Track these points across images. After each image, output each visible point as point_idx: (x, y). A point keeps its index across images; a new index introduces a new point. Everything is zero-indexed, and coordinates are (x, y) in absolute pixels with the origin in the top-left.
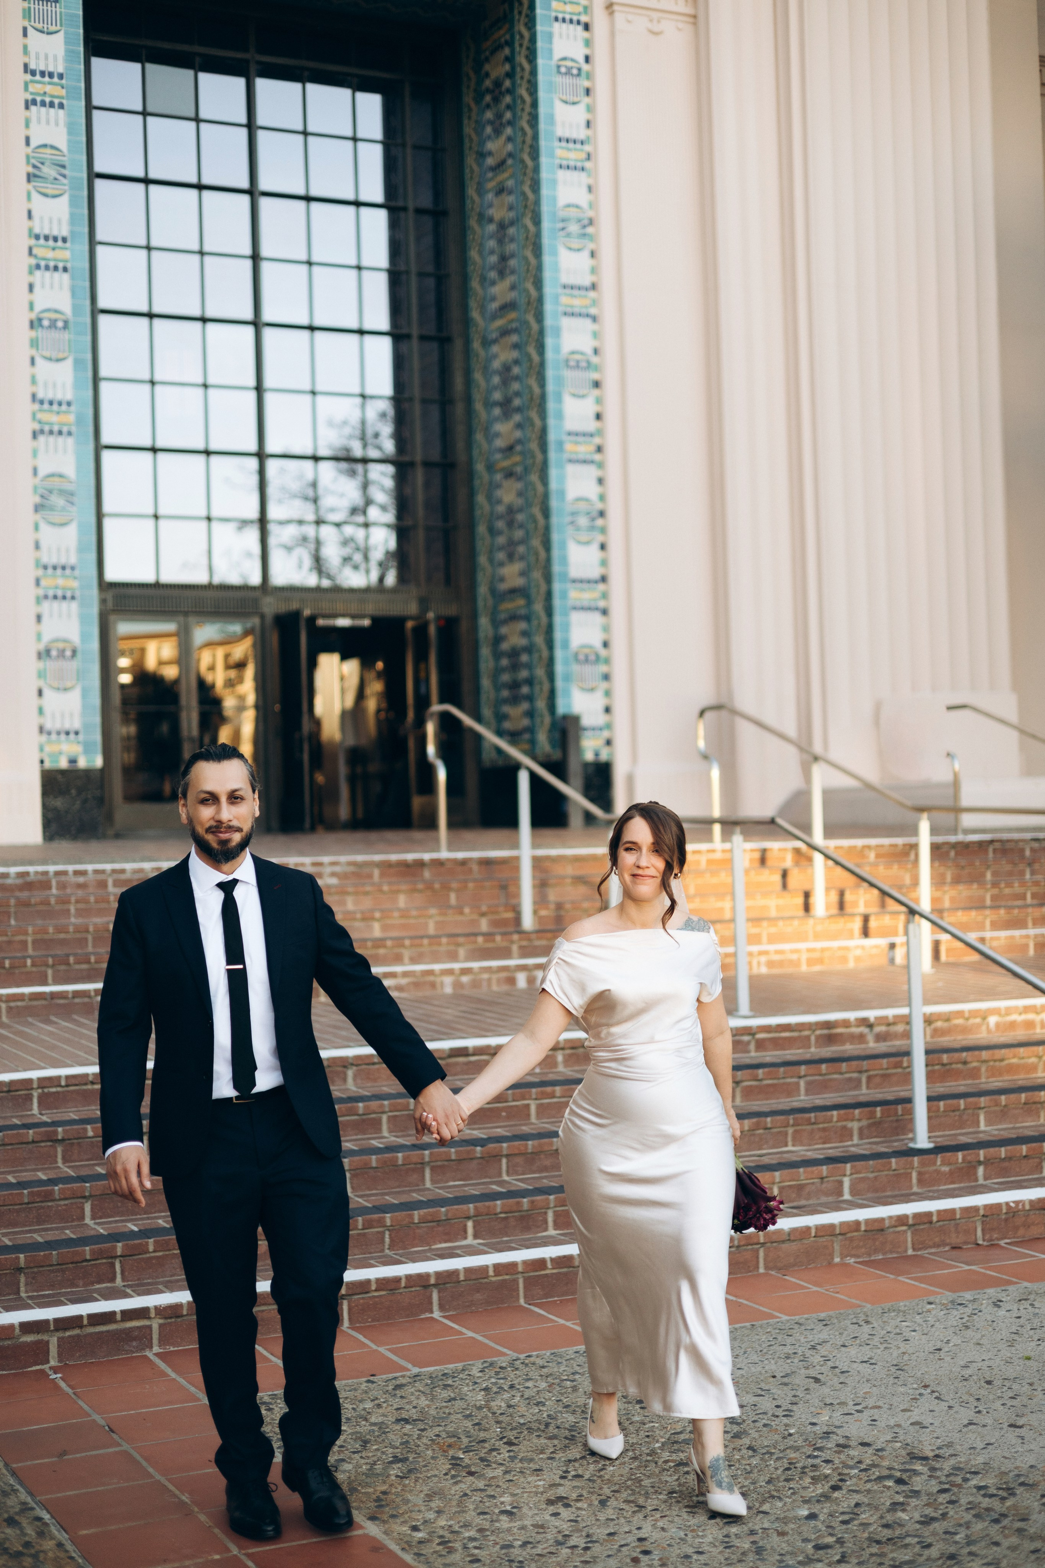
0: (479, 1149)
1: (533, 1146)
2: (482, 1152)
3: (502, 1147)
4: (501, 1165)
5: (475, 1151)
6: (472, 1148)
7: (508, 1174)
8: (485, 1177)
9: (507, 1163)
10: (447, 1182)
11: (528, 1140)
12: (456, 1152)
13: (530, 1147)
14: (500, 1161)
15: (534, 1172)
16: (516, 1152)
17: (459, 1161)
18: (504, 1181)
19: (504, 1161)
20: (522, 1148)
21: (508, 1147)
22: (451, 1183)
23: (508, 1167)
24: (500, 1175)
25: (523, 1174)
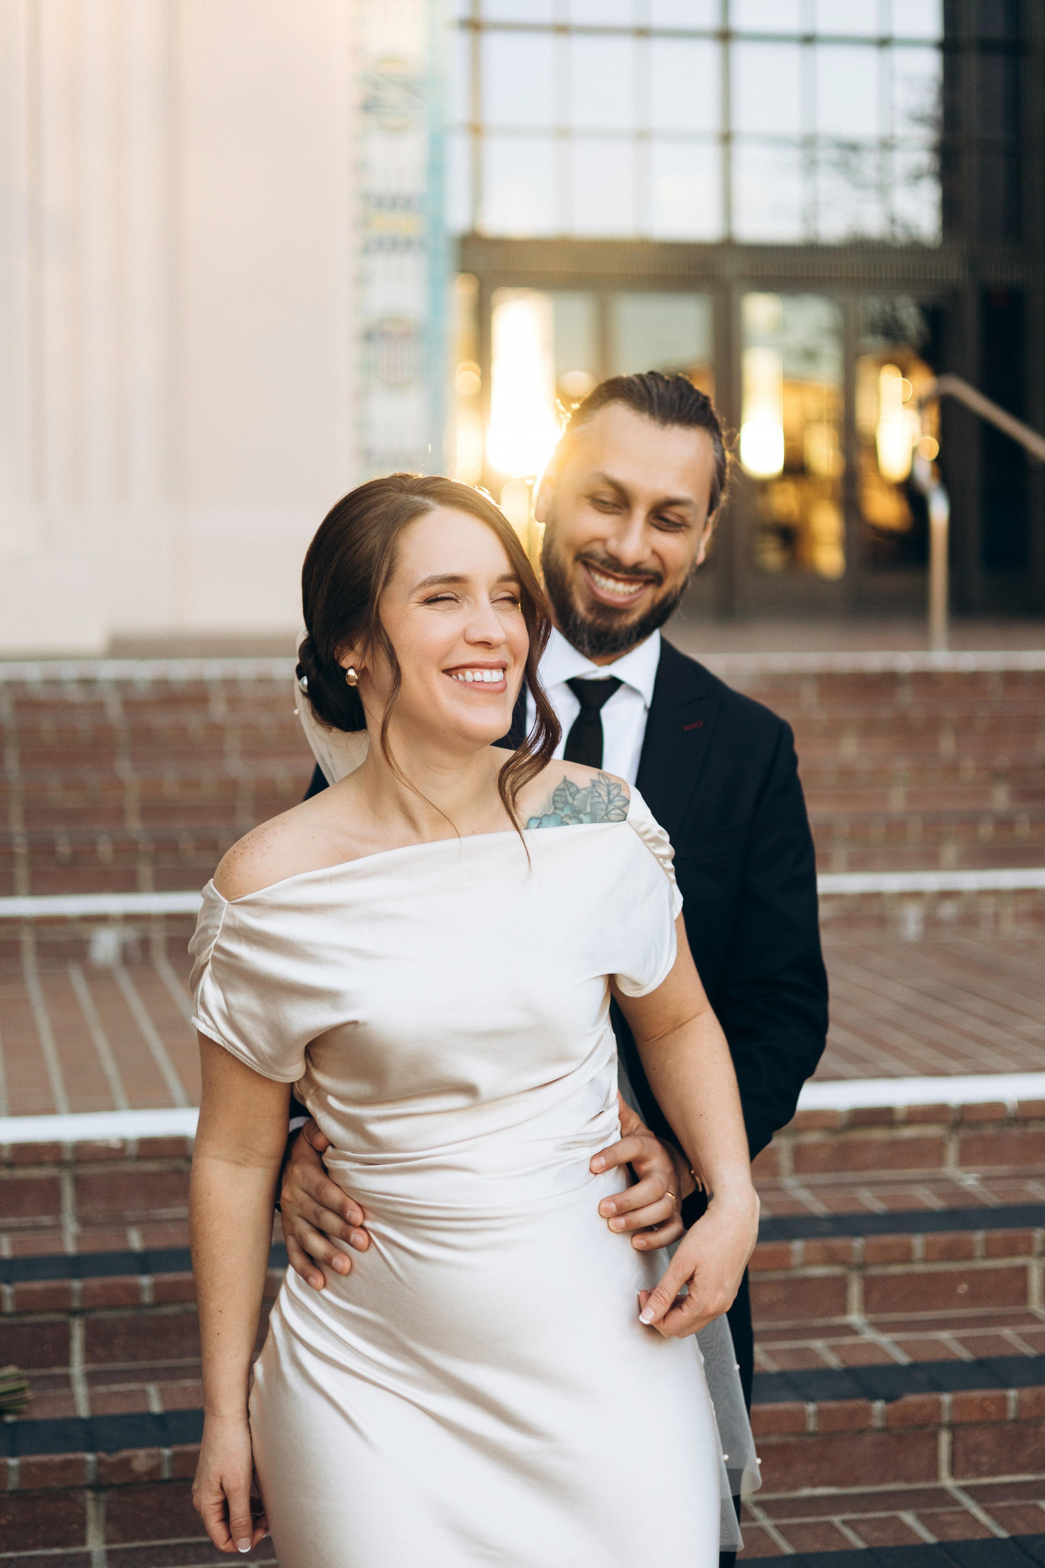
0: (878, 1406)
1: (1020, 1403)
2: (887, 1416)
3: (938, 1404)
4: (935, 1449)
5: (868, 1413)
6: (861, 1403)
7: (954, 1472)
8: (896, 1479)
9: (953, 1443)
10: (795, 1486)
11: (1007, 1385)
12: (819, 1413)
13: (1012, 1406)
14: (935, 1436)
15: (1022, 1470)
16: (977, 1416)
17: (827, 1437)
18: (941, 1496)
19: (945, 1438)
20: (992, 1408)
21: (955, 1404)
22: (806, 1492)
23: (953, 1454)
24: (933, 1473)
25: (993, 1473)
